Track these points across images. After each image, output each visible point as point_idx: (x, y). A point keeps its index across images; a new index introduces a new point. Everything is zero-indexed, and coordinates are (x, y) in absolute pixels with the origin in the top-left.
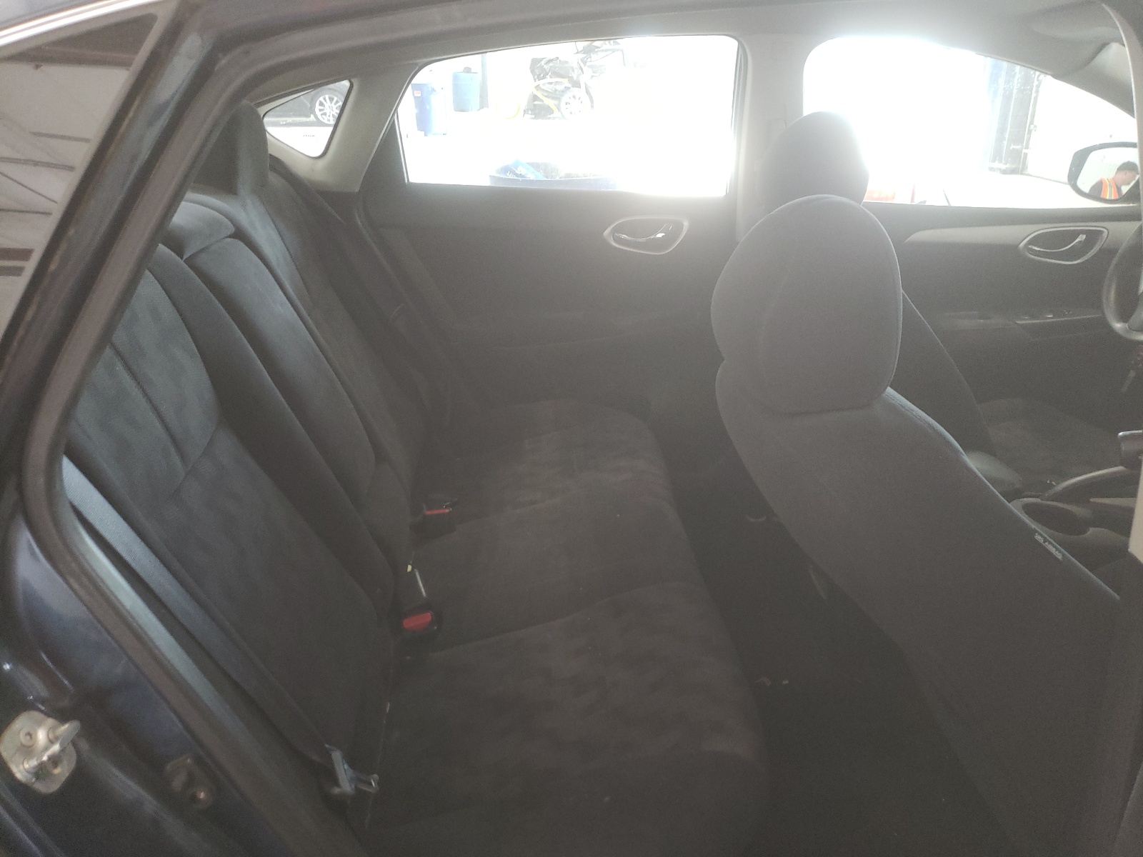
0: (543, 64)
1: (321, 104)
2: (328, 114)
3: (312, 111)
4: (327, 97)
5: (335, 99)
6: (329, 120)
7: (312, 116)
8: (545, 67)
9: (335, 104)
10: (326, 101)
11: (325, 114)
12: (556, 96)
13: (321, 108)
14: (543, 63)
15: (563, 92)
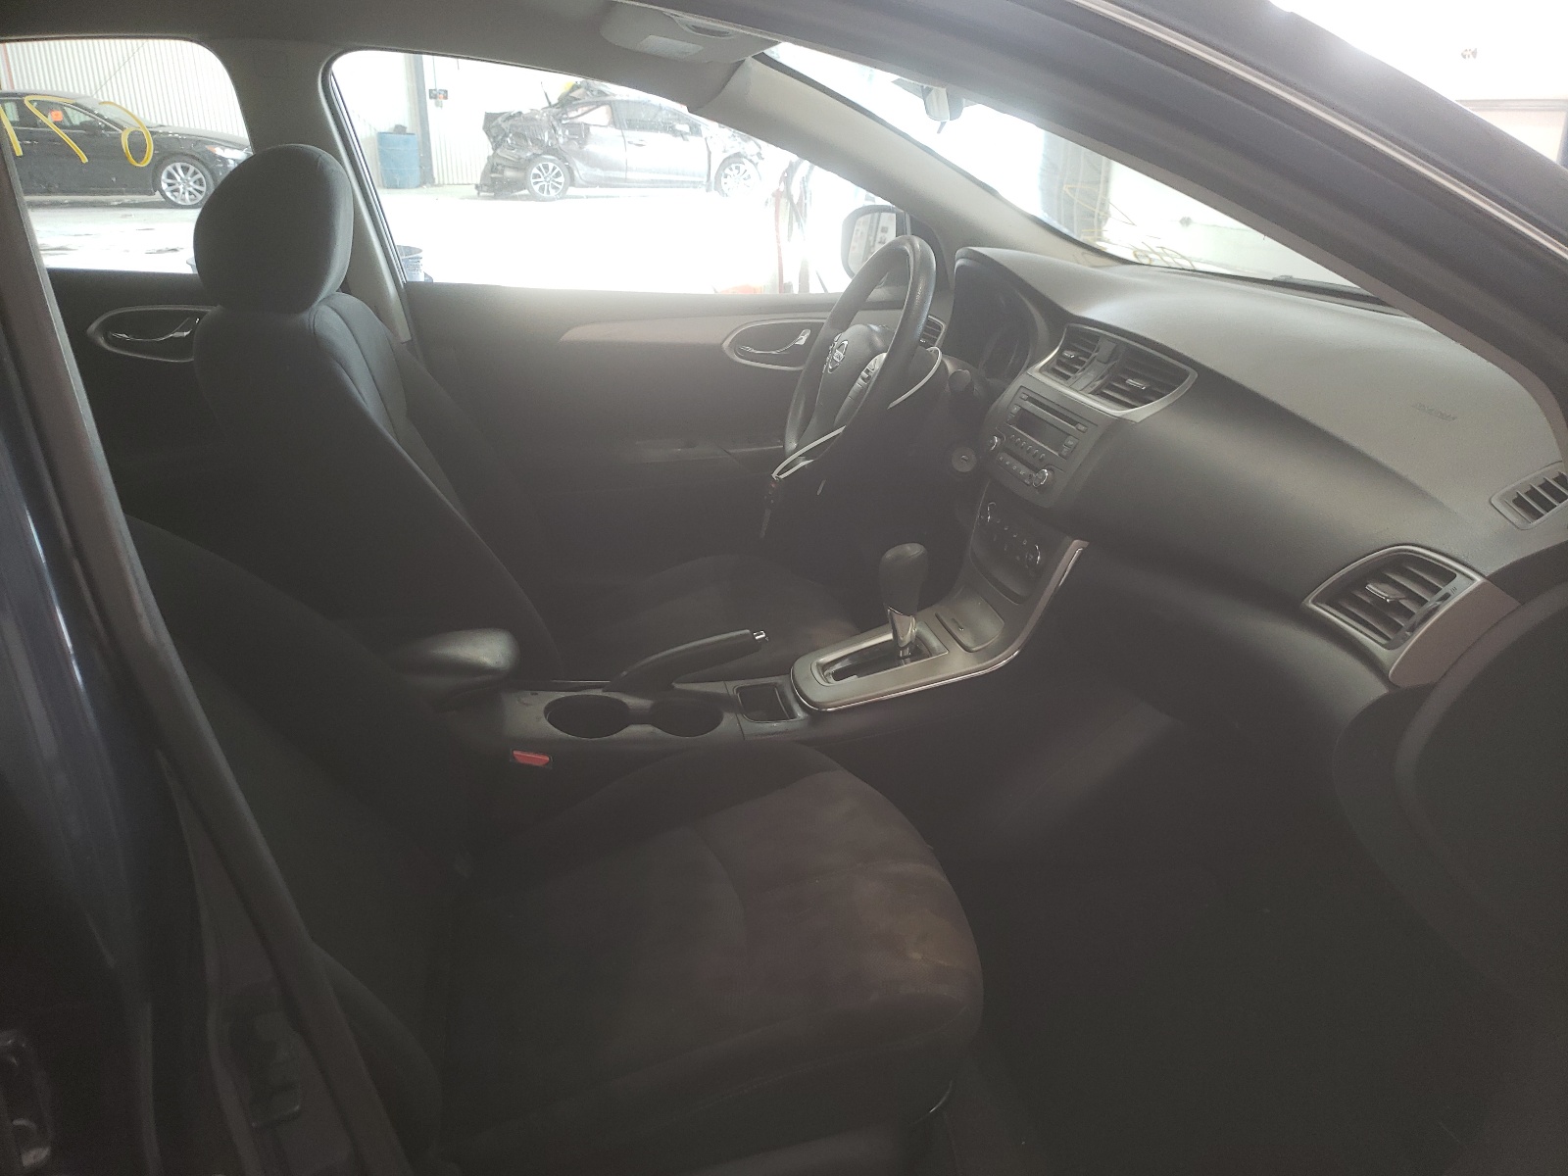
0: (500, 122)
1: (170, 176)
2: (182, 191)
3: (157, 187)
4: (178, 165)
5: (192, 168)
6: (183, 200)
7: (158, 193)
8: (504, 125)
9: (192, 177)
10: (176, 171)
11: (177, 190)
12: (521, 166)
13: (170, 181)
14: (500, 119)
15: (530, 160)
